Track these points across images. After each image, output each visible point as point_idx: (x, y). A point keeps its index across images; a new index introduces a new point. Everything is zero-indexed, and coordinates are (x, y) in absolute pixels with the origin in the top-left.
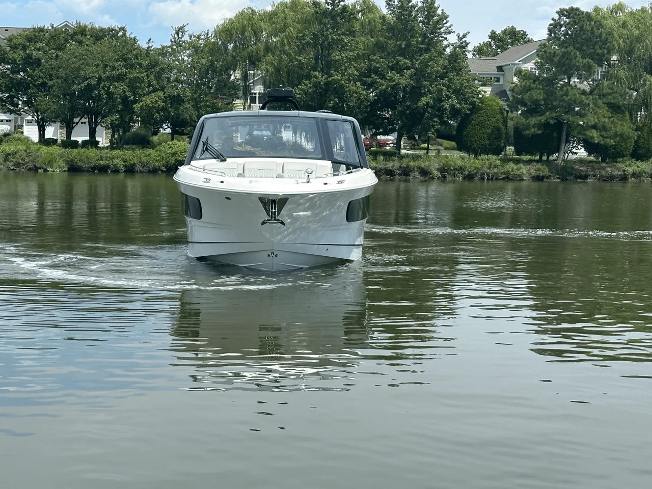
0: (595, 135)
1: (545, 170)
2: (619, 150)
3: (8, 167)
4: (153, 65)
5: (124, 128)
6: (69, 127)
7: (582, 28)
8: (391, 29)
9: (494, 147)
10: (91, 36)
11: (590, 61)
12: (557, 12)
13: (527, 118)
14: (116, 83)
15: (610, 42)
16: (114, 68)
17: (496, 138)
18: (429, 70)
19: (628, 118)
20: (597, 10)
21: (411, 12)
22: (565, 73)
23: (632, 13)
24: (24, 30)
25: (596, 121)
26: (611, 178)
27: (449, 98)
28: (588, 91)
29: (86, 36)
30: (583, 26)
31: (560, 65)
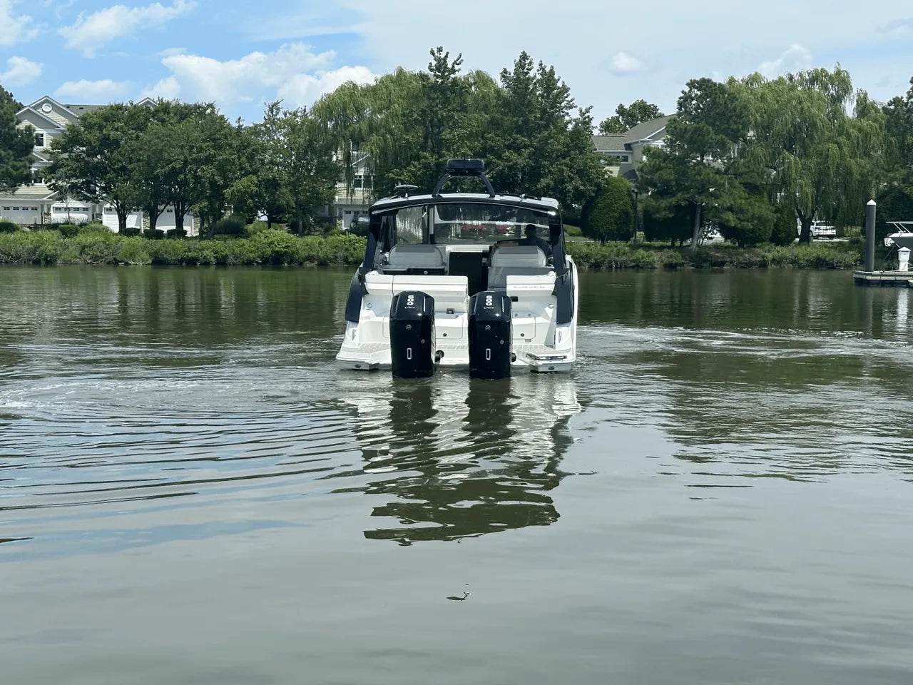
0: (731, 219)
1: (677, 257)
2: (757, 234)
3: (85, 261)
4: (245, 145)
5: (214, 215)
6: (153, 215)
7: (714, 101)
8: (506, 103)
9: (622, 232)
10: (175, 114)
11: (724, 137)
12: (688, 84)
13: (657, 200)
14: (203, 166)
15: (746, 116)
16: (200, 150)
17: (624, 223)
19: (766, 199)
20: (732, 81)
21: (527, 85)
22: (697, 151)
23: (769, 85)
24: (101, 108)
25: (732, 202)
26: (749, 265)
27: (572, 179)
28: (723, 169)
29: (169, 113)
30: (715, 99)
31: (691, 142)
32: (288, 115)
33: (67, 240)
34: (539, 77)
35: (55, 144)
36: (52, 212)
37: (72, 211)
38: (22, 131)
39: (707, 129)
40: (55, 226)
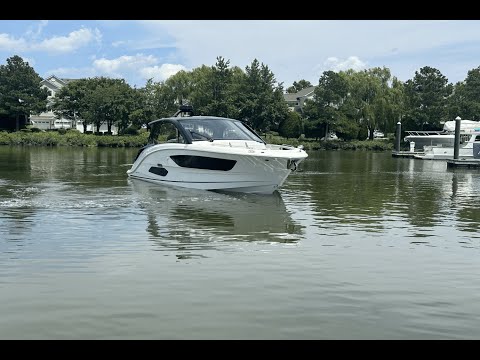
1: (318, 145)
2: (351, 136)
3: (69, 144)
4: (137, 97)
5: (124, 126)
6: (98, 126)
9: (295, 134)
10: (108, 83)
11: (338, 95)
12: (323, 73)
13: (310, 121)
14: (120, 105)
15: (347, 87)
16: (119, 98)
17: (296, 131)
18: (265, 99)
19: (355, 121)
20: (341, 72)
21: (257, 73)
22: (327, 101)
23: (356, 74)
25: (341, 122)
26: (348, 148)
27: (275, 112)
28: (338, 109)
29: (105, 83)
30: (335, 79)
31: (325, 97)
32: (155, 84)
33: (61, 136)
34: (261, 69)
35: (57, 95)
36: (55, 124)
37: (63, 123)
38: (43, 89)
40: (56, 130)
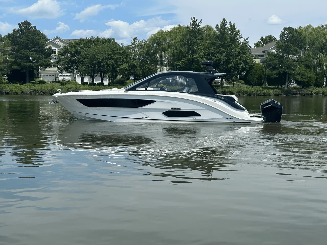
0: (299, 78)
1: (279, 92)
2: (309, 83)
4: (124, 53)
5: (114, 78)
6: (93, 78)
7: (293, 35)
8: (217, 37)
9: (259, 83)
10: (101, 42)
11: (297, 48)
12: (283, 29)
13: (272, 71)
14: (110, 60)
15: (305, 40)
16: (108, 54)
17: (260, 79)
18: (232, 53)
19: (312, 70)
20: (300, 27)
21: (225, 30)
22: (287, 53)
23: (314, 29)
24: (76, 40)
25: (300, 72)
26: (306, 94)
27: (241, 64)
28: (297, 60)
29: (98, 42)
30: (294, 34)
31: (285, 50)
32: (140, 42)
33: (62, 87)
34: (229, 27)
35: (59, 53)
36: (59, 77)
37: (66, 76)
38: (48, 48)
39: (291, 45)
40: (59, 82)
